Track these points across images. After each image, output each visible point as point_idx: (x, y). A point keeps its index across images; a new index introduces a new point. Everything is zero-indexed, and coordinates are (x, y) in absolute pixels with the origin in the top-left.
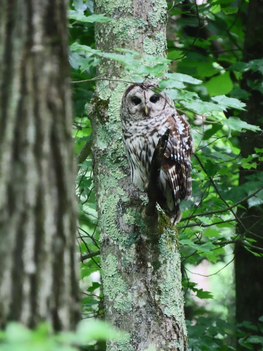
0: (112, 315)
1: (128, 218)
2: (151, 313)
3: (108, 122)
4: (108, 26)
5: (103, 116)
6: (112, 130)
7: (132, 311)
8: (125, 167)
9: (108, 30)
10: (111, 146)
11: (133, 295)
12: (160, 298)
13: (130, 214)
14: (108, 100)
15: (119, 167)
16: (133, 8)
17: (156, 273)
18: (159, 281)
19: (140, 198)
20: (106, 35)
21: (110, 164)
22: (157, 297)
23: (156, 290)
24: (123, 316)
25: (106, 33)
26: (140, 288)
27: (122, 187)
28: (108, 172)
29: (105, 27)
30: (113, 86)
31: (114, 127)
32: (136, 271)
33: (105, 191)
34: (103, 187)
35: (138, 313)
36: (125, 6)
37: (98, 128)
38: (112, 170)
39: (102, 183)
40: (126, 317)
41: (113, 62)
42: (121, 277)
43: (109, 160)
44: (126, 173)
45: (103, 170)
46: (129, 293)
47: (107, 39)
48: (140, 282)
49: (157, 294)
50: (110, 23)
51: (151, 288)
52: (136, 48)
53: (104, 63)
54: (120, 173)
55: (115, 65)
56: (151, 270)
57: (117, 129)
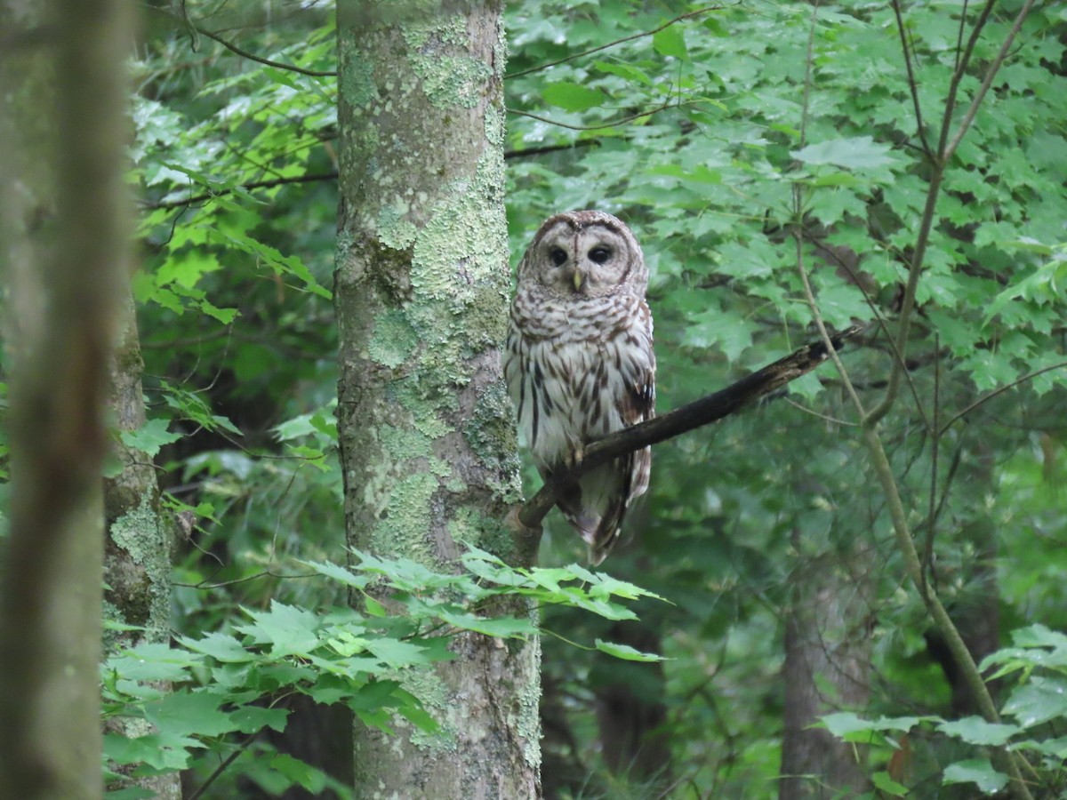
0: (403, 760)
1: (460, 530)
2: (498, 755)
3: (410, 301)
4: (410, 75)
5: (397, 288)
6: (422, 322)
7: (457, 751)
8: (451, 409)
9: (409, 83)
10: (415, 358)
11: (459, 714)
12: (517, 721)
13: (466, 522)
14: (410, 249)
15: (435, 410)
16: (469, 34)
17: (512, 663)
18: (517, 681)
19: (488, 484)
20: (404, 96)
21: (414, 401)
22: (510, 720)
23: (510, 703)
24: (434, 763)
25: (404, 92)
26: (472, 696)
27: (443, 457)
28: (405, 421)
29: (399, 76)
30: (419, 217)
31: (427, 314)
32: (469, 657)
33: (394, 464)
34: (386, 454)
35: (467, 757)
36: (453, 29)
37: (375, 315)
38: (415, 415)
39: (384, 446)
40: (441, 764)
41: (419, 160)
42: (434, 671)
43: (409, 391)
44: (452, 424)
45: (389, 415)
46: (450, 708)
47: (405, 106)
48: (473, 682)
49: (513, 713)
50: (414, 67)
51: (499, 698)
52: (472, 128)
53: (394, 162)
54: (439, 423)
55: (427, 168)
56: (501, 656)
57: (433, 319)
